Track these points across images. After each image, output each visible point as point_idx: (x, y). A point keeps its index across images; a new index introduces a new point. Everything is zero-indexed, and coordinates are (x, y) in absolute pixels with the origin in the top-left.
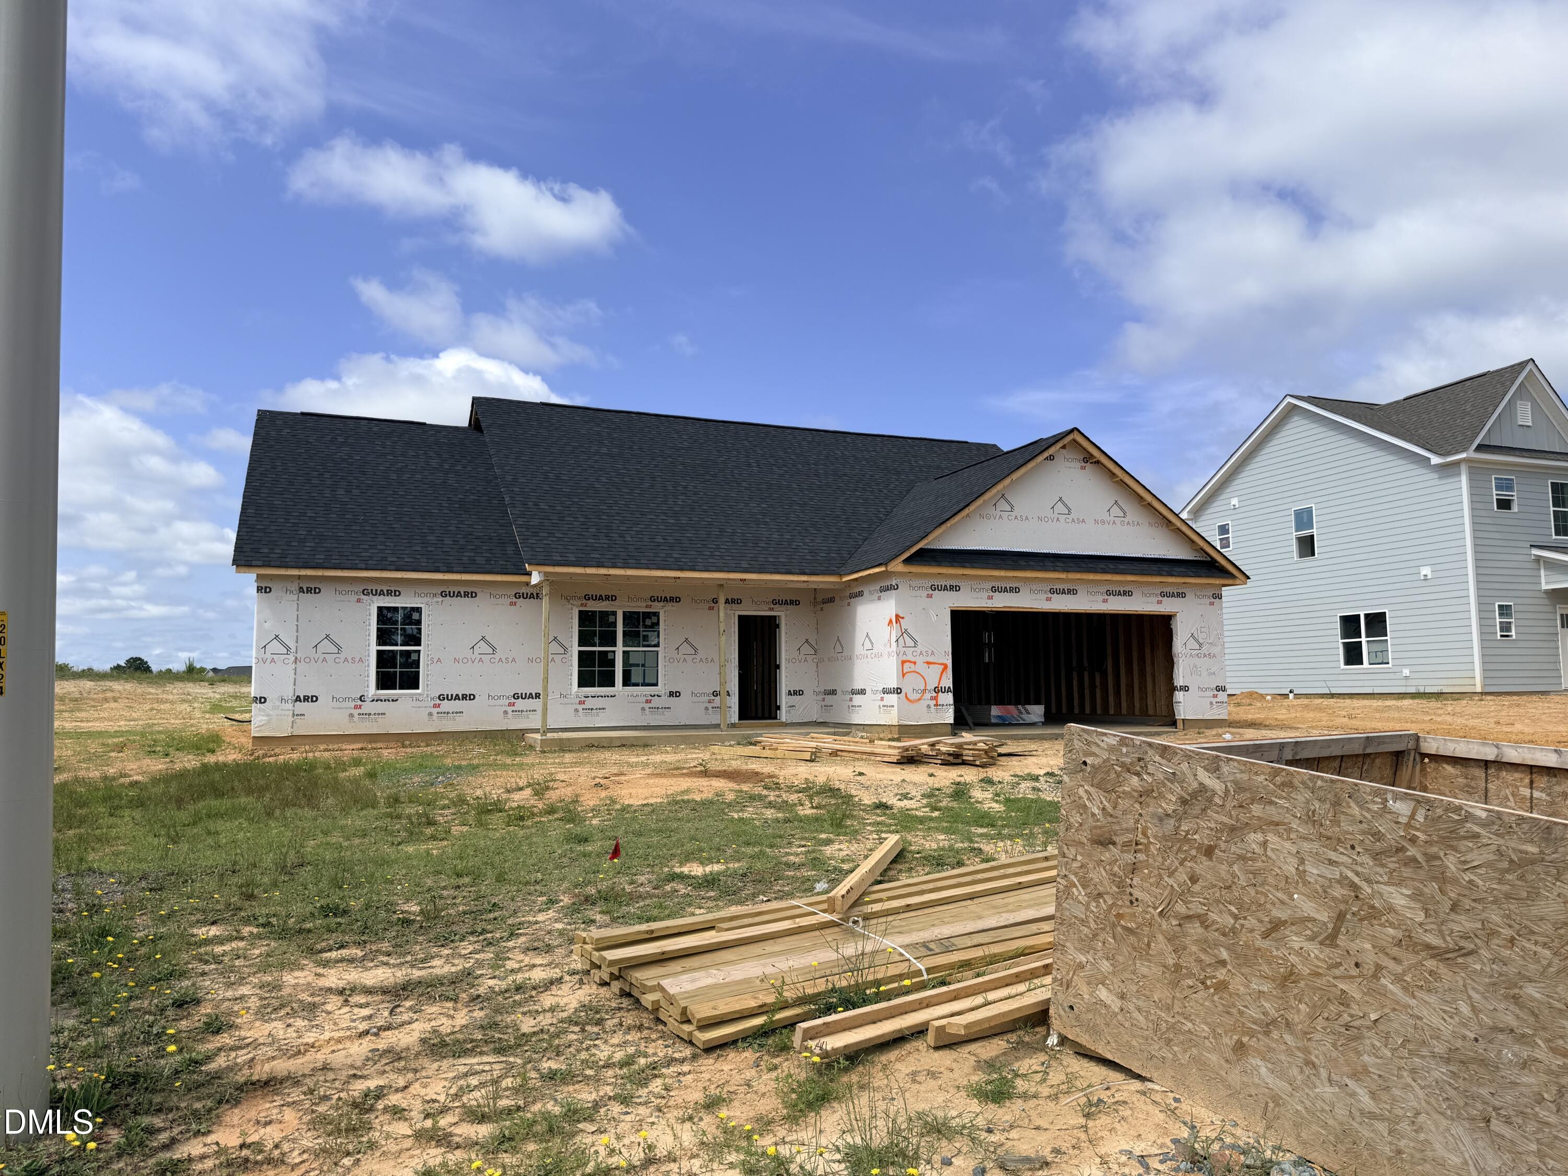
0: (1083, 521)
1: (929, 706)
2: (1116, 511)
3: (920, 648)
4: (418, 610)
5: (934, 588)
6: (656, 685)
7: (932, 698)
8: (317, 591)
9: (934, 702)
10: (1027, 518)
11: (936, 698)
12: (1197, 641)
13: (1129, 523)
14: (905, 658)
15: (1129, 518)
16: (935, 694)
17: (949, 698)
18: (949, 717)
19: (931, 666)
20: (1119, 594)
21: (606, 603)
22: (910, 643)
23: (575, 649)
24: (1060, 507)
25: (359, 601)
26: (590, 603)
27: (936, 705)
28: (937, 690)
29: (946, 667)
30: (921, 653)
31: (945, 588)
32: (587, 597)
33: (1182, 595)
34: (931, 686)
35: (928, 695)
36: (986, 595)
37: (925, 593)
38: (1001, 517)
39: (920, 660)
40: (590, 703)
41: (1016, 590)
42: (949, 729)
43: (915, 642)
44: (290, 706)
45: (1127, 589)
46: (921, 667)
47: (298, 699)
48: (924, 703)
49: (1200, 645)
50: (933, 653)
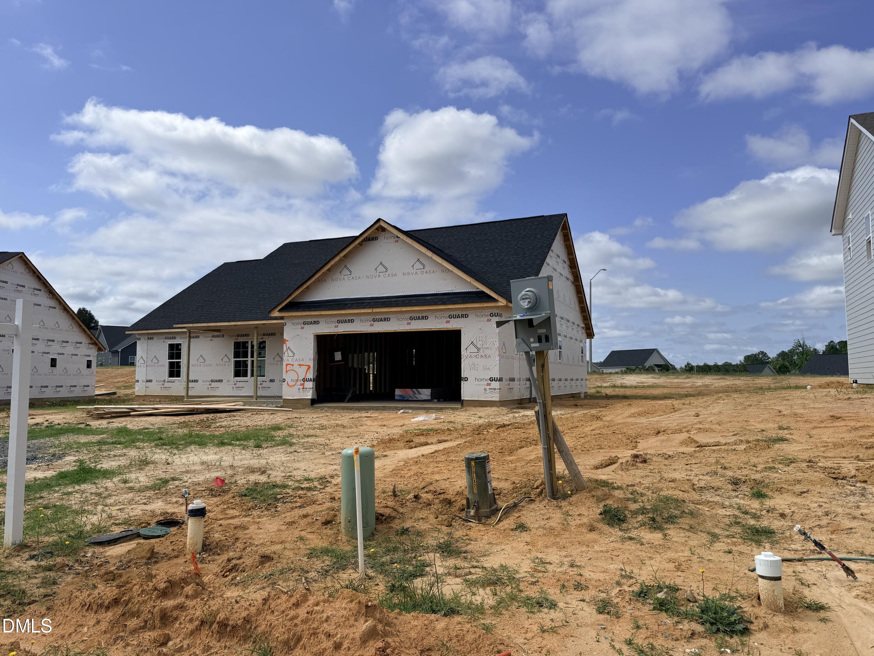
0: (396, 275)
1: (299, 389)
2: (418, 265)
3: (296, 357)
4: (180, 344)
5: (305, 323)
6: (264, 376)
7: (301, 385)
8: (151, 338)
9: (302, 387)
10: (359, 278)
11: (303, 385)
12: (476, 346)
13: (427, 272)
14: (288, 363)
15: (427, 268)
16: (303, 382)
17: (310, 385)
18: (309, 395)
19: (302, 367)
20: (419, 318)
21: (245, 338)
22: (291, 354)
23: (233, 360)
24: (381, 268)
25: (164, 342)
26: (239, 338)
27: (303, 388)
28: (304, 380)
29: (309, 367)
30: (296, 360)
31: (311, 323)
32: (238, 336)
33: (466, 316)
34: (301, 378)
35: (299, 383)
36: (334, 325)
37: (300, 326)
38: (344, 279)
39: (296, 364)
40: (239, 384)
41: (352, 321)
42: (309, 402)
43: (294, 354)
44: (144, 384)
45: (424, 315)
46: (296, 368)
47: (147, 381)
48: (296, 387)
49: (478, 349)
50: (303, 359)
